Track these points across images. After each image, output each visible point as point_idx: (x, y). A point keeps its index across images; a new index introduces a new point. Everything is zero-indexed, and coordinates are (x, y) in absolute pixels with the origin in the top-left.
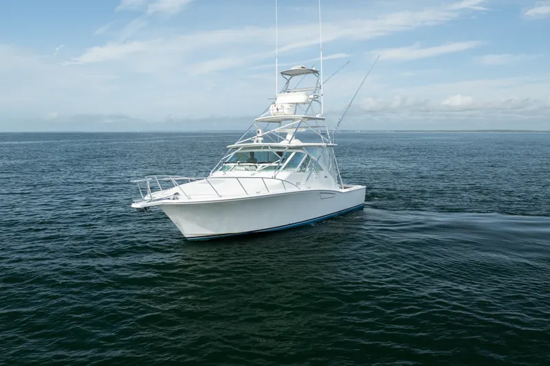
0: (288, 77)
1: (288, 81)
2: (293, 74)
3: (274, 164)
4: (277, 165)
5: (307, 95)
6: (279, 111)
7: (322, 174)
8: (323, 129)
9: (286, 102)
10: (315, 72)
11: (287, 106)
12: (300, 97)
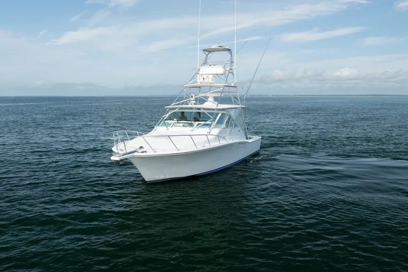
0: (207, 53)
1: (207, 56)
2: (210, 51)
3: (208, 122)
4: (210, 123)
5: (224, 68)
6: (205, 80)
7: (237, 129)
8: (235, 94)
9: (209, 73)
10: (229, 50)
11: (211, 76)
12: (219, 70)
